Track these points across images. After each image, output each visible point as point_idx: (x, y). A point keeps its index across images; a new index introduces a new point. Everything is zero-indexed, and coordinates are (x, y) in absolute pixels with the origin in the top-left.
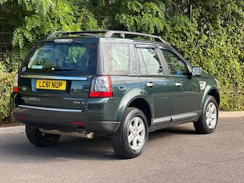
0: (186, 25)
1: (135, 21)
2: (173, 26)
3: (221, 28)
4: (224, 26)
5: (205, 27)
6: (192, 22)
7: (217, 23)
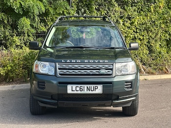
0: (66, 9)
1: (21, 4)
2: (55, 9)
3: (96, 11)
4: (98, 10)
5: (83, 10)
6: (72, 6)
7: (92, 8)
